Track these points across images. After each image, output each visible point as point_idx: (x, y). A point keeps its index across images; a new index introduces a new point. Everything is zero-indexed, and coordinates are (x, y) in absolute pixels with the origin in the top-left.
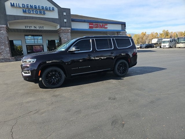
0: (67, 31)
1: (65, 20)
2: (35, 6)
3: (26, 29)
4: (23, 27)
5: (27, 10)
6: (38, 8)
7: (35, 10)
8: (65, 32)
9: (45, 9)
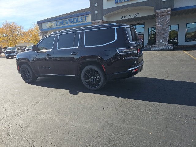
0: (165, 14)
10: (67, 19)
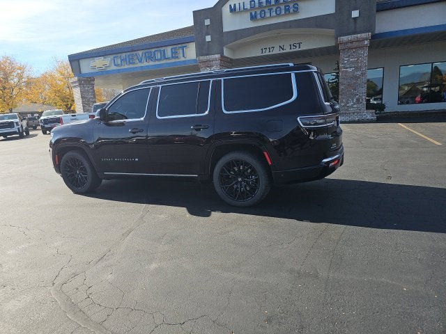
0: (357, 44)
1: (355, 14)
3: (262, 55)
5: (259, 12)
7: (274, 8)
10: (140, 53)
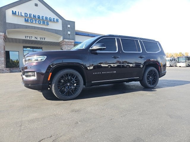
0: (70, 43)
1: (69, 33)
2: (38, 16)
3: (26, 39)
4: (23, 37)
5: (29, 19)
6: (41, 19)
7: (38, 20)
8: (68, 44)
9: (48, 20)
